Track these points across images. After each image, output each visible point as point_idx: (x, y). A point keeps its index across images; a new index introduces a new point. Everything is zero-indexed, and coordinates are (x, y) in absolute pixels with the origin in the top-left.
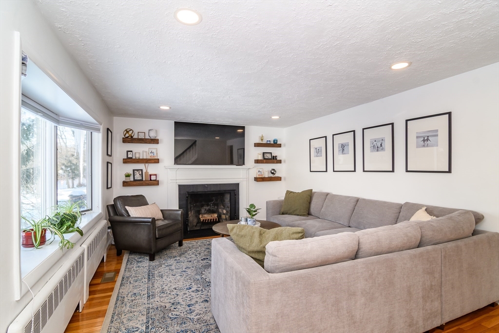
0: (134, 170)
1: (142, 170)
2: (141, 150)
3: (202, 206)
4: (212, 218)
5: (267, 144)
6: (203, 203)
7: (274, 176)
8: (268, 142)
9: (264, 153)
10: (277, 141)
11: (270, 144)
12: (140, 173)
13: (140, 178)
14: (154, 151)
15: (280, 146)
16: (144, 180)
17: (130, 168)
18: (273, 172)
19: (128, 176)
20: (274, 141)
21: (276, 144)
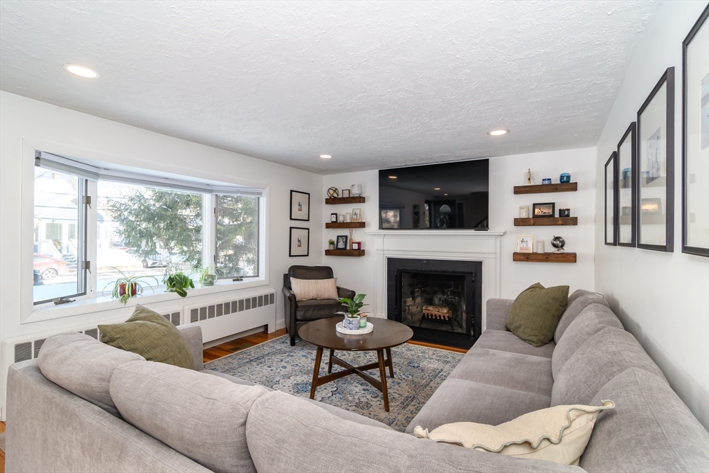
0: (338, 237)
1: (346, 237)
2: (345, 212)
3: (435, 293)
4: (438, 314)
5: (543, 185)
6: (436, 288)
7: (561, 251)
8: (547, 182)
9: (535, 205)
10: (568, 177)
11: (551, 185)
12: (344, 240)
13: (342, 247)
14: (358, 212)
15: (574, 187)
16: (348, 248)
17: (333, 234)
18: (558, 242)
19: (331, 243)
20: (562, 177)
21: (566, 184)
